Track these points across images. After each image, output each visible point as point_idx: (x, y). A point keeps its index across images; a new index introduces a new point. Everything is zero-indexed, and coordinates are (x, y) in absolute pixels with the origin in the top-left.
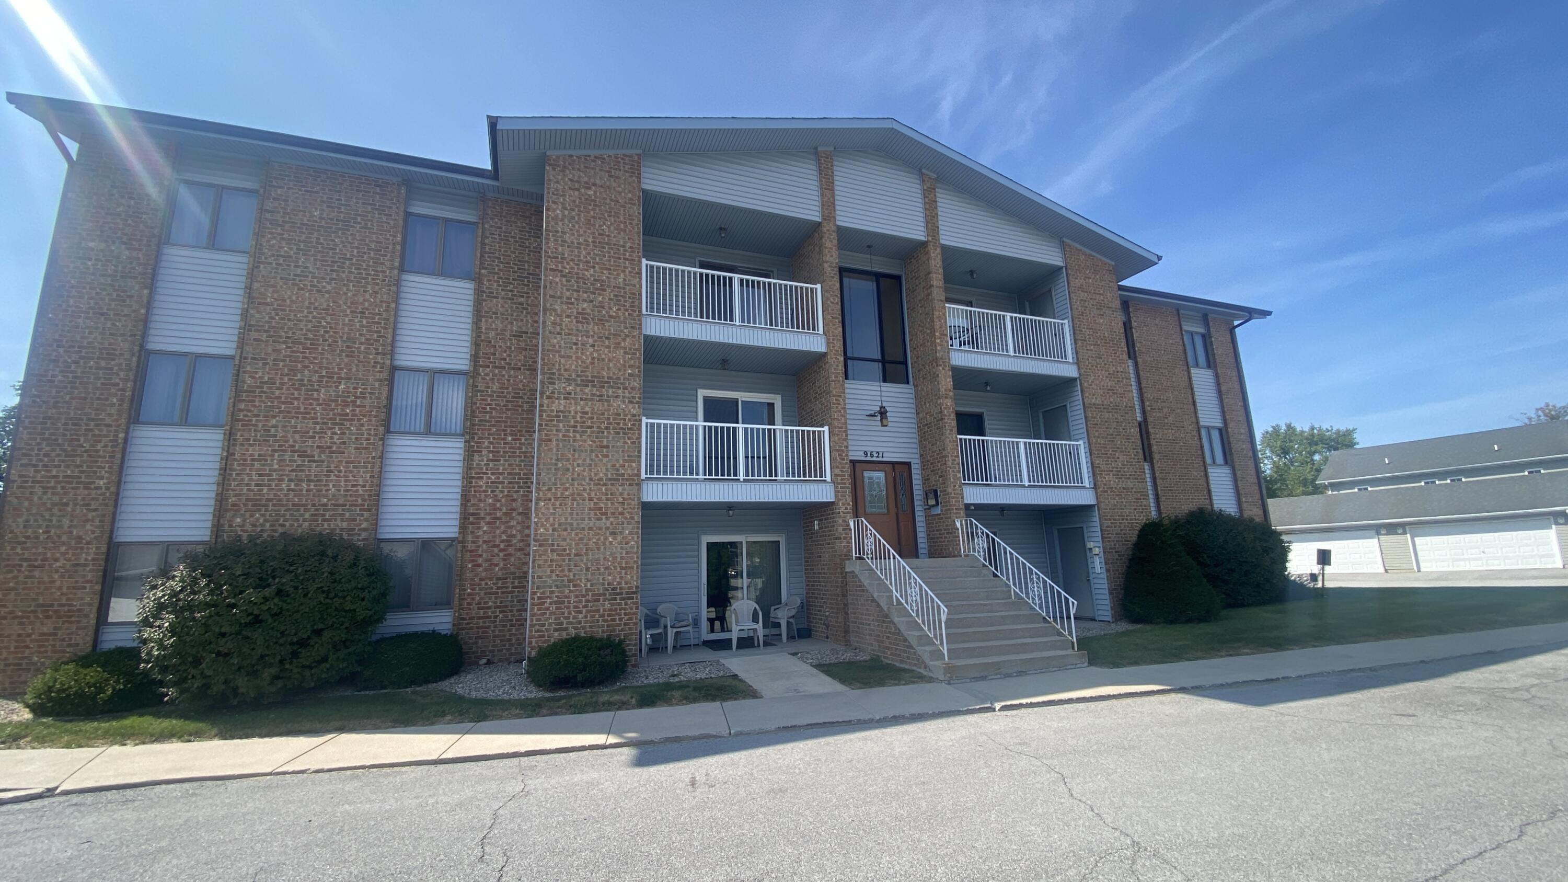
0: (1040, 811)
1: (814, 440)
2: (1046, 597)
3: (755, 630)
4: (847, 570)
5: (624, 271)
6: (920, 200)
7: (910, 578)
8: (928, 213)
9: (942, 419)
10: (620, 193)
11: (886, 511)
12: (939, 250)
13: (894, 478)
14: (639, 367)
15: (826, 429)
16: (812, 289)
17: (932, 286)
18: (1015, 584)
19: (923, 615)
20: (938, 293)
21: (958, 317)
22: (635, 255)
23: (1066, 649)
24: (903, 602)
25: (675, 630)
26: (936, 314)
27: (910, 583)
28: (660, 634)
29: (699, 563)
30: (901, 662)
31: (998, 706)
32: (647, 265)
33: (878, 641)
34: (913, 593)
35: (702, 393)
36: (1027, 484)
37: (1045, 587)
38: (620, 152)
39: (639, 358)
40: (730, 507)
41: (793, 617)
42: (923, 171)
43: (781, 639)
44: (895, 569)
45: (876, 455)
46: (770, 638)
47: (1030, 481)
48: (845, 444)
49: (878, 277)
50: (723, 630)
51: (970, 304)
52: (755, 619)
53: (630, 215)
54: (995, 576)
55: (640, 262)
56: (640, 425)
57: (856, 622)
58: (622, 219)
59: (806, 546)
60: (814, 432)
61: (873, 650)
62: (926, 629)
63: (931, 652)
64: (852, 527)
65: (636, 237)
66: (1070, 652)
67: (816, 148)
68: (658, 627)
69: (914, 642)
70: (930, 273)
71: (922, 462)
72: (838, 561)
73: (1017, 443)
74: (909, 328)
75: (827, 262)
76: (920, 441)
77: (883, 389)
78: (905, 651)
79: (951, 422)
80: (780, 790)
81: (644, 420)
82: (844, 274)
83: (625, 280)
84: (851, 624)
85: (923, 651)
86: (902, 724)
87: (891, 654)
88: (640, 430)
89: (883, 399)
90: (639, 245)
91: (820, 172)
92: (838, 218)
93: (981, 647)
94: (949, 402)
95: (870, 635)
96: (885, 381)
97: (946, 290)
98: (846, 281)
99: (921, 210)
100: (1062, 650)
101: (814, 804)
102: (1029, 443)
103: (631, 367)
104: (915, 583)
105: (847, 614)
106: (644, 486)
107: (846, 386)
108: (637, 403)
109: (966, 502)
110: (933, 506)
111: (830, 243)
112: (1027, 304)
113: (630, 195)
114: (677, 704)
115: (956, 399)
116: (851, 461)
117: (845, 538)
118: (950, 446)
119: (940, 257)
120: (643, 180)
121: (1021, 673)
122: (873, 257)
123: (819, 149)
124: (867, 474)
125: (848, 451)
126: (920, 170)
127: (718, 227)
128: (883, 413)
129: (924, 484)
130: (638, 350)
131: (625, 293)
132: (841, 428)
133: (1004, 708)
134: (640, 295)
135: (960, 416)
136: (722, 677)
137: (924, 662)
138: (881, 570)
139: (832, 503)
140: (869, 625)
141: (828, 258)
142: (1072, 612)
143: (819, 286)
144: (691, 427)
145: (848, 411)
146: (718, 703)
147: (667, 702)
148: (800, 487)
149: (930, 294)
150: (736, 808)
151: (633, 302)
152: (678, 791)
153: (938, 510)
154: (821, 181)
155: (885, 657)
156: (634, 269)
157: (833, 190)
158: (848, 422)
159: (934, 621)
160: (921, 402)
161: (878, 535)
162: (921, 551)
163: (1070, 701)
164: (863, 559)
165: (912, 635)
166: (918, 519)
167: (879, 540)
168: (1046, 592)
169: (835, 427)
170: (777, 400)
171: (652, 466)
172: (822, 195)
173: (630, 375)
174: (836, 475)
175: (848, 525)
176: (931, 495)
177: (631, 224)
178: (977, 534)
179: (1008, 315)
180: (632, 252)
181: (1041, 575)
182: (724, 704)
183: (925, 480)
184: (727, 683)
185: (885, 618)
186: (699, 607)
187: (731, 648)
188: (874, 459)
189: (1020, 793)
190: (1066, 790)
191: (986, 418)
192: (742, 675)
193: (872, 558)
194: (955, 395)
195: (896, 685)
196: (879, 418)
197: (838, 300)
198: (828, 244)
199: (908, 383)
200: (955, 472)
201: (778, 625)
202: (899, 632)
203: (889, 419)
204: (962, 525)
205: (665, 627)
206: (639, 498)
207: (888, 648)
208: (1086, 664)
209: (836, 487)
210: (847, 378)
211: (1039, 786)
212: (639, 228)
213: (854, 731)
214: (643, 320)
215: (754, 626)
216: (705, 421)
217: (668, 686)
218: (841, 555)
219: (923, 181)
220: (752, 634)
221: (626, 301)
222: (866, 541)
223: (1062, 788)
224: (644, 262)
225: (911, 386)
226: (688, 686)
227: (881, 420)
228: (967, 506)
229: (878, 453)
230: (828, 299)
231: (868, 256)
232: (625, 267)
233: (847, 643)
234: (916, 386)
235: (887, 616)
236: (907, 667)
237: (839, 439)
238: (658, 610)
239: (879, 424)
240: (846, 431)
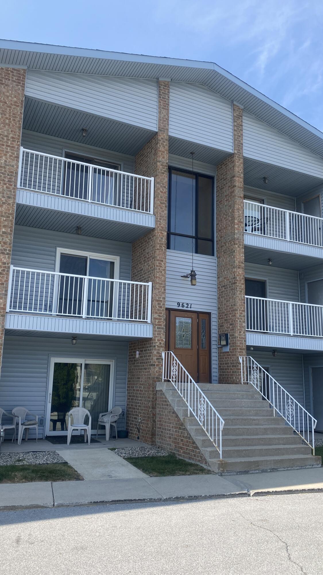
0: (265, 570)
1: (141, 292)
2: (297, 416)
3: (85, 430)
4: (158, 389)
5: (5, 155)
6: (231, 124)
7: (200, 398)
8: (236, 133)
9: (235, 283)
10: (8, 97)
11: (190, 347)
12: (242, 160)
13: (198, 323)
14: (11, 227)
15: (150, 284)
16: (147, 181)
17: (235, 186)
18: (276, 406)
19: (207, 425)
20: (239, 192)
21: (252, 210)
22: (15, 143)
23: (308, 454)
24: (195, 414)
25: (24, 427)
26: (237, 206)
27: (200, 401)
28: (13, 429)
29: (47, 378)
30: (190, 458)
31: (252, 492)
32: (24, 152)
33: (175, 443)
34: (202, 409)
35: (60, 251)
36: (292, 334)
37: (296, 409)
38: (11, 67)
39: (11, 221)
40: (74, 337)
41: (116, 422)
42: (235, 103)
43: (105, 438)
44: (191, 390)
45: (186, 306)
46: (97, 436)
47: (294, 332)
48: (163, 296)
49: (197, 176)
50: (63, 429)
51: (262, 202)
52: (86, 422)
53: (14, 114)
54: (264, 399)
55: (18, 149)
56: (8, 271)
57: (160, 428)
58: (7, 116)
59: (130, 370)
60: (141, 286)
61: (171, 449)
62: (209, 435)
63: (211, 452)
64: (164, 358)
65: (17, 130)
66: (310, 456)
67: (158, 79)
68: (11, 424)
69: (199, 444)
70: (234, 177)
71: (219, 313)
72: (151, 382)
73: (287, 304)
74: (217, 215)
75: (159, 162)
76: (219, 298)
77: (194, 258)
78: (193, 451)
79: (241, 285)
80: (82, 548)
81: (12, 267)
82: (173, 171)
83: (6, 161)
84: (157, 429)
85: (206, 451)
86: (182, 503)
87: (184, 452)
88: (8, 274)
89: (194, 265)
90: (19, 136)
91: (160, 95)
92: (170, 130)
93: (247, 450)
94: (241, 271)
95: (170, 438)
96: (197, 252)
97: (245, 189)
98: (174, 176)
99: (231, 130)
100: (304, 454)
101: (105, 559)
102: (296, 305)
103: (5, 226)
104: (204, 401)
105: (154, 421)
106: (8, 316)
107: (167, 253)
108: (8, 254)
109: (247, 344)
110: (224, 346)
111: (163, 148)
112: (302, 205)
113: (15, 99)
114: (18, 482)
115: (246, 269)
116: (167, 309)
117: (157, 365)
118: (239, 303)
119: (242, 165)
120: (26, 89)
121: (273, 470)
122: (194, 161)
123: (160, 79)
124: (178, 320)
125: (165, 301)
126: (232, 102)
127: (81, 128)
128: (193, 275)
129: (219, 329)
130: (11, 214)
131: (5, 171)
132: (161, 284)
133: (257, 494)
134: (17, 173)
135: (247, 281)
136: (56, 463)
137: (205, 459)
138: (181, 390)
139: (150, 339)
140: (170, 430)
141: (160, 159)
142: (314, 427)
143: (152, 179)
144: (48, 275)
145: (167, 272)
146: (49, 483)
147: (10, 480)
148: (127, 325)
149: (233, 192)
150: (46, 560)
151: (10, 178)
152: (5, 546)
153: (227, 349)
154: (160, 102)
155: (178, 455)
156: (14, 154)
157: (168, 110)
158: (167, 280)
159: (215, 430)
160: (221, 269)
161: (181, 365)
162: (213, 378)
163: (303, 491)
164: (169, 381)
165: (198, 439)
166: (213, 354)
167: (182, 368)
168: (297, 413)
169: (157, 283)
170: (116, 260)
171: (15, 302)
172: (160, 112)
173: (4, 233)
174: (155, 319)
175: (161, 356)
176: (223, 338)
177: (14, 120)
178: (253, 368)
179: (288, 212)
180: (13, 141)
181: (294, 400)
182: (55, 484)
183: (220, 326)
184: (58, 468)
185: (181, 426)
186: (45, 411)
187: (66, 442)
188: (185, 308)
189: (254, 556)
190: (287, 555)
191: (268, 284)
192: (71, 463)
193: (175, 382)
194: (245, 266)
195: (183, 475)
196: (190, 279)
197: (166, 190)
198: (161, 149)
199: (213, 255)
200: (241, 322)
201: (103, 427)
202: (190, 437)
203: (197, 280)
204: (243, 361)
205: (17, 424)
206: (3, 326)
207: (181, 448)
208: (320, 465)
209: (154, 327)
210: (168, 247)
211: (268, 551)
212: (20, 124)
213: (145, 506)
214: (18, 192)
215: (86, 427)
216: (60, 272)
217: (13, 468)
218: (154, 378)
219: (234, 110)
220: (83, 433)
221: (5, 177)
222: (172, 368)
223: (284, 553)
224: (22, 149)
225: (215, 257)
226: (29, 469)
227: (191, 281)
228: (248, 347)
229: (187, 304)
230: (159, 189)
231: (191, 160)
232: (7, 152)
233: (153, 443)
234: (218, 258)
235: (182, 424)
236: (193, 462)
237: (159, 292)
238: (13, 412)
239: (190, 283)
240: (164, 287)
